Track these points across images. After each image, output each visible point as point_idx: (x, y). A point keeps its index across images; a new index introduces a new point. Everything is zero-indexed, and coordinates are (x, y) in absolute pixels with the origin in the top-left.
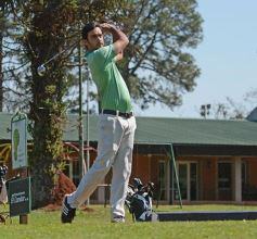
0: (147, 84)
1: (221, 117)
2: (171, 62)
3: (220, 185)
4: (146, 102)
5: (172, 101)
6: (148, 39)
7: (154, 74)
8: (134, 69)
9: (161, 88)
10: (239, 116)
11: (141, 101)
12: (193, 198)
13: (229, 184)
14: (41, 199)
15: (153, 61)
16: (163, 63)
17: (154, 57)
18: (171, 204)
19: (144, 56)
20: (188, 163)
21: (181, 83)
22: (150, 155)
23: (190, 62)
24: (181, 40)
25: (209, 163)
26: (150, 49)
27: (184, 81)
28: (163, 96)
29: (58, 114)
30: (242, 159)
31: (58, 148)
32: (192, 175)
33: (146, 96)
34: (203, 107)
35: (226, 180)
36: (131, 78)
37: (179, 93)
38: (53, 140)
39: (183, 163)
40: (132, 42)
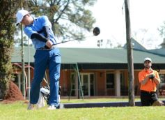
0: (65, 28)
2: (79, 15)
3: (108, 87)
4: (64, 39)
6: (65, 2)
7: (69, 22)
8: (57, 20)
9: (73, 31)
11: (62, 38)
13: (113, 86)
15: (69, 14)
16: (74, 16)
17: (69, 12)
18: (79, 98)
19: (63, 12)
20: (89, 74)
21: (85, 27)
22: (66, 70)
23: (90, 15)
24: (85, 2)
25: (101, 74)
26: (66, 7)
27: (87, 26)
28: (74, 35)
30: (121, 71)
32: (92, 81)
33: (65, 35)
34: (99, 41)
35: (111, 84)
36: (55, 25)
38: (6, 62)
39: (86, 74)
40: (56, 3)
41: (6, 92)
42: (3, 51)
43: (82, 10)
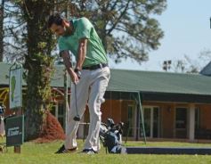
0: (120, 43)
1: (180, 71)
2: (140, 25)
3: (177, 126)
4: (119, 57)
5: (141, 57)
6: (122, 6)
7: (126, 35)
8: (110, 30)
9: (131, 46)
10: (194, 71)
11: (116, 56)
12: (155, 136)
13: (185, 125)
14: (32, 133)
15: (126, 24)
16: (133, 26)
17: (127, 21)
18: (137, 140)
19: (119, 20)
20: (152, 108)
21: (148, 42)
22: (121, 100)
23: (156, 26)
24: (149, 8)
26: (124, 14)
27: (150, 41)
28: (133, 53)
29: (48, 65)
30: (196, 105)
31: (47, 93)
32: (155, 118)
33: (119, 53)
34: (165, 63)
35: (183, 122)
36: (108, 37)
37: (146, 51)
38: (43, 86)
39: (148, 107)
40: (109, 8)
41: (42, 127)
42: (40, 71)
43: (145, 19)
